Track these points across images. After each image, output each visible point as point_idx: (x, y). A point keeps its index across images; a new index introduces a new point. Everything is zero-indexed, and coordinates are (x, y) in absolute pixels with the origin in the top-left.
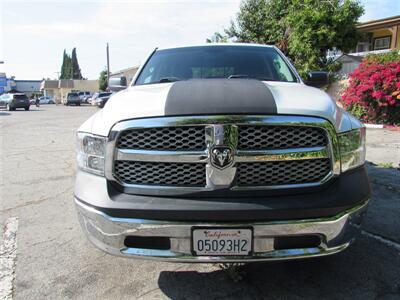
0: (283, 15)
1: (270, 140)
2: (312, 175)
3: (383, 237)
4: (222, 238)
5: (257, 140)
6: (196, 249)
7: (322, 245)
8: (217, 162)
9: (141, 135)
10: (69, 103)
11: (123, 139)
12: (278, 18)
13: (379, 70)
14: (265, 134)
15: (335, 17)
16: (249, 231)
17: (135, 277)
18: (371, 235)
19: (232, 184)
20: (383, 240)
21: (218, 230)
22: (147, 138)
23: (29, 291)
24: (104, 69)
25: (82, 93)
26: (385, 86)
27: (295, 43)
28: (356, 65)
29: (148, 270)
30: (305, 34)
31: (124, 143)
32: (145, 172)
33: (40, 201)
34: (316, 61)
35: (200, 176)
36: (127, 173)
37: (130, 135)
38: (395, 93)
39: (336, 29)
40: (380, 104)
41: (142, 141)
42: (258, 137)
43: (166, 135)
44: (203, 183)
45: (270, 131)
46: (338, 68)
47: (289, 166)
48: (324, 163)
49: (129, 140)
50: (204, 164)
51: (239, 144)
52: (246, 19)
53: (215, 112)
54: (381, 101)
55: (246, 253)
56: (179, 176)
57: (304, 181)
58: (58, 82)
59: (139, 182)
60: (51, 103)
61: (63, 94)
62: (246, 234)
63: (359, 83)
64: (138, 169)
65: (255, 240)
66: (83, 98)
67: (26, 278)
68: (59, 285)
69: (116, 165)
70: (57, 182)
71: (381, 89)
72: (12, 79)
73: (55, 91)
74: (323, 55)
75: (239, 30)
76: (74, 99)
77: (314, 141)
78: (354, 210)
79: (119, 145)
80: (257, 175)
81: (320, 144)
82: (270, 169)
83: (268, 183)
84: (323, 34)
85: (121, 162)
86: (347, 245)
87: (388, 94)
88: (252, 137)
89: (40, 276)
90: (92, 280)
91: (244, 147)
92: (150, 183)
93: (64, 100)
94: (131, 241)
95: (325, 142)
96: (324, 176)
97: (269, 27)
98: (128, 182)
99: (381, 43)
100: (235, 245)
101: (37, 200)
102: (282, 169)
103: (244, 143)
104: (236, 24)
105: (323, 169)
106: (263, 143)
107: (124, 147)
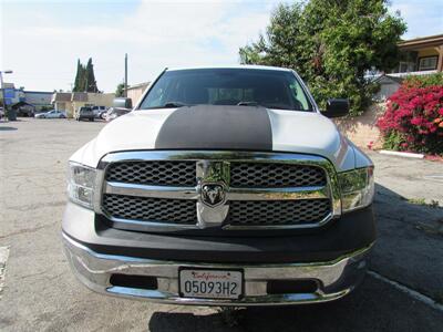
0: (318, 30)
1: (265, 178)
2: (310, 215)
3: (400, 283)
4: (210, 280)
5: (251, 178)
6: (183, 290)
7: (318, 291)
8: (207, 200)
9: (130, 168)
10: (81, 119)
11: (112, 171)
12: (312, 33)
13: (420, 94)
14: (258, 172)
15: (375, 34)
16: (240, 273)
17: (125, 317)
18: (386, 280)
19: (225, 223)
20: (398, 286)
21: (206, 272)
22: (136, 172)
23: (11, 327)
24: (122, 82)
25: (96, 108)
26: (426, 112)
27: (330, 62)
28: (395, 88)
29: (139, 310)
30: (342, 52)
31: (113, 176)
32: (134, 206)
33: (35, 230)
34: (353, 81)
35: (190, 213)
36: (116, 207)
37: (119, 168)
38: (436, 121)
39: (375, 48)
40: (421, 131)
41: (131, 174)
42: (251, 175)
43: (155, 169)
44: (194, 221)
45: (264, 169)
46: (376, 90)
47: (284, 205)
48: (322, 204)
49: (118, 173)
50: (196, 201)
51: (231, 181)
52: (277, 33)
53: (207, 146)
54: (422, 128)
55: (236, 297)
56: (169, 212)
57: (302, 222)
58: (70, 95)
59: (127, 217)
60: (62, 117)
61: (76, 108)
62: (236, 276)
63: (397, 108)
64: (127, 203)
65: (247, 283)
66: (97, 113)
67: (10, 313)
68: (43, 323)
69: (105, 198)
70: (57, 208)
71: (422, 114)
72: (21, 89)
73: (67, 104)
74: (361, 74)
75: (268, 44)
76: (86, 114)
77: (311, 180)
78: (357, 253)
79: (108, 177)
80: (250, 214)
81: (318, 184)
82: (264, 208)
83: (262, 223)
84: (361, 53)
85: (110, 195)
86: (347, 291)
87: (429, 121)
88: (245, 175)
89: (25, 312)
90: (78, 318)
91: (237, 185)
92: (139, 219)
93: (77, 115)
94: (118, 280)
95: (324, 182)
96: (322, 217)
97: (303, 43)
98: (117, 216)
99: (427, 63)
100: (224, 287)
101: (32, 227)
102: (278, 208)
103: (236, 181)
104: (266, 38)
105: (323, 209)
106: (257, 181)
107: (113, 180)
